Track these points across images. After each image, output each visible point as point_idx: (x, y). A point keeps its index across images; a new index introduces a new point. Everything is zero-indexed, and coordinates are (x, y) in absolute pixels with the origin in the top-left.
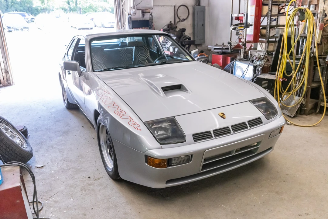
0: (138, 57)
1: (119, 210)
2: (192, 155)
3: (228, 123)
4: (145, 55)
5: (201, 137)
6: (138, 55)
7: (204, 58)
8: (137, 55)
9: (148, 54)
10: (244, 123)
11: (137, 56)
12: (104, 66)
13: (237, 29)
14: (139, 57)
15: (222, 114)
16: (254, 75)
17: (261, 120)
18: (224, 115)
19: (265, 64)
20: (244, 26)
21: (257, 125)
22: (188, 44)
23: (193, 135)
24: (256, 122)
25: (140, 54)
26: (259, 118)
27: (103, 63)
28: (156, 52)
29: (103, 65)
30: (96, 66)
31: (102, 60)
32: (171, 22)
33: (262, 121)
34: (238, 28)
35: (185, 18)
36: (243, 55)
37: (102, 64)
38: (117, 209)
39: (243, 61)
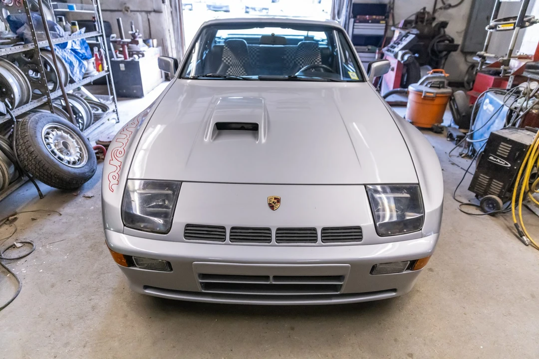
0: (299, 63)
1: (92, 297)
2: (168, 262)
3: (274, 221)
4: (313, 61)
5: (204, 234)
6: (301, 59)
7: (440, 77)
8: (299, 59)
10: (314, 229)
11: (299, 61)
12: (243, 71)
13: (498, 29)
14: (301, 62)
15: (275, 199)
16: (506, 124)
17: (361, 232)
18: (278, 201)
19: (532, 108)
20: (515, 23)
21: (344, 240)
22: (445, 51)
23: (188, 225)
24: (345, 234)
25: (303, 59)
26: (359, 228)
27: (243, 66)
29: (241, 69)
30: (231, 69)
31: (241, 61)
32: (424, 9)
33: (362, 235)
34: (500, 26)
35: (453, 4)
36: (512, 82)
37: (241, 67)
38: (93, 295)
39: (501, 94)
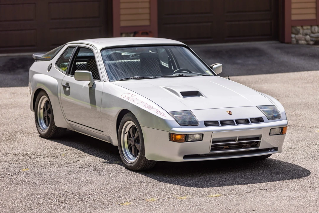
2: (203, 134)
3: (233, 117)
5: (211, 124)
9: (159, 69)
10: (247, 119)
15: (229, 111)
17: (263, 119)
18: (231, 112)
21: (258, 122)
23: (205, 122)
24: (260, 120)
26: (261, 118)
28: (168, 67)
